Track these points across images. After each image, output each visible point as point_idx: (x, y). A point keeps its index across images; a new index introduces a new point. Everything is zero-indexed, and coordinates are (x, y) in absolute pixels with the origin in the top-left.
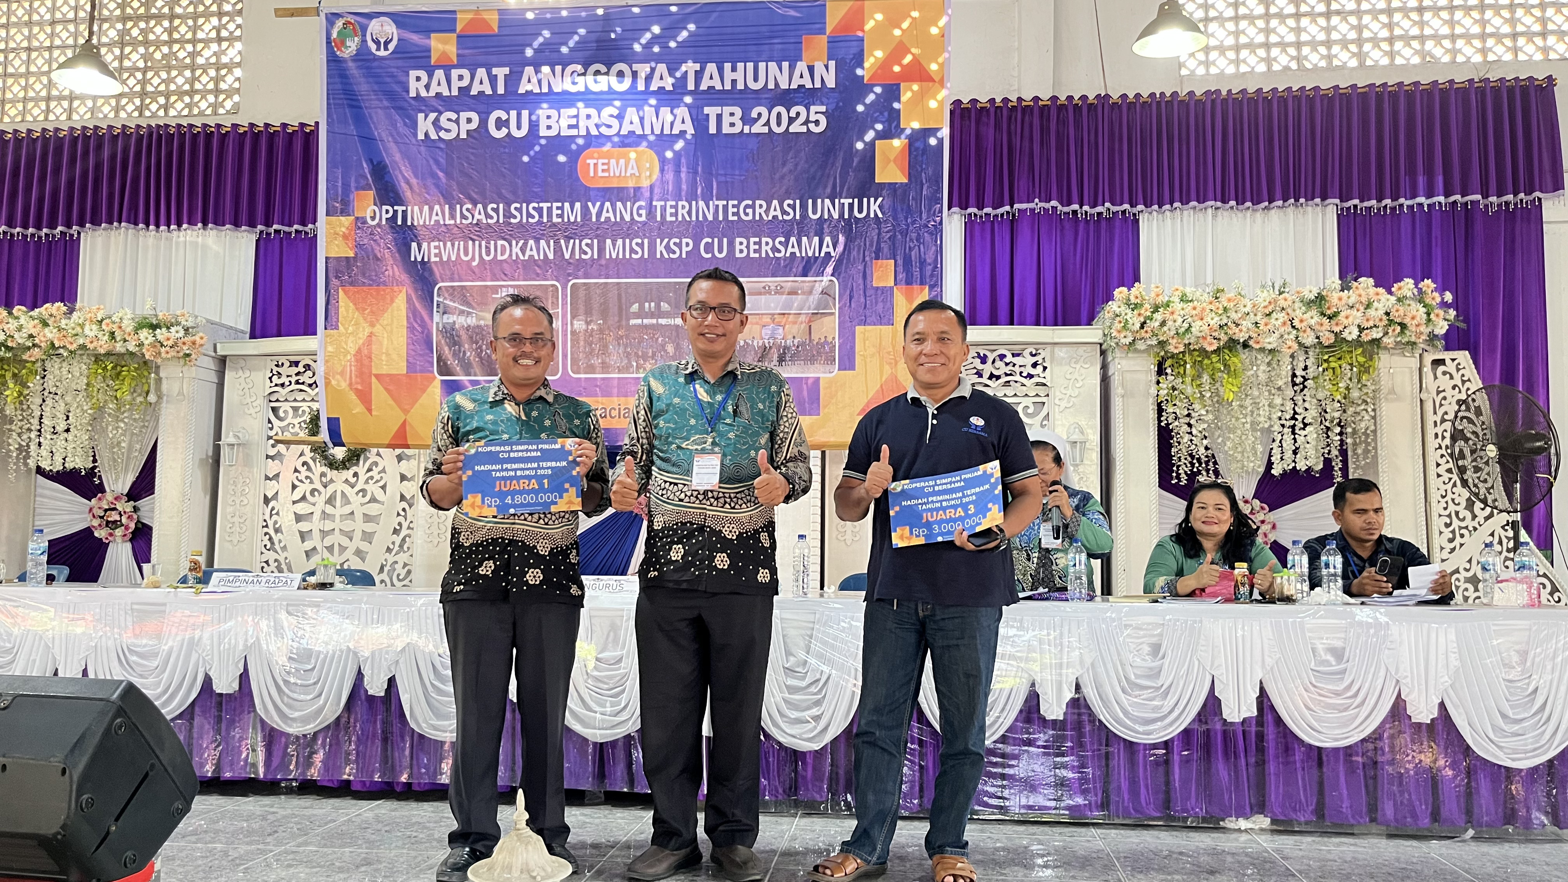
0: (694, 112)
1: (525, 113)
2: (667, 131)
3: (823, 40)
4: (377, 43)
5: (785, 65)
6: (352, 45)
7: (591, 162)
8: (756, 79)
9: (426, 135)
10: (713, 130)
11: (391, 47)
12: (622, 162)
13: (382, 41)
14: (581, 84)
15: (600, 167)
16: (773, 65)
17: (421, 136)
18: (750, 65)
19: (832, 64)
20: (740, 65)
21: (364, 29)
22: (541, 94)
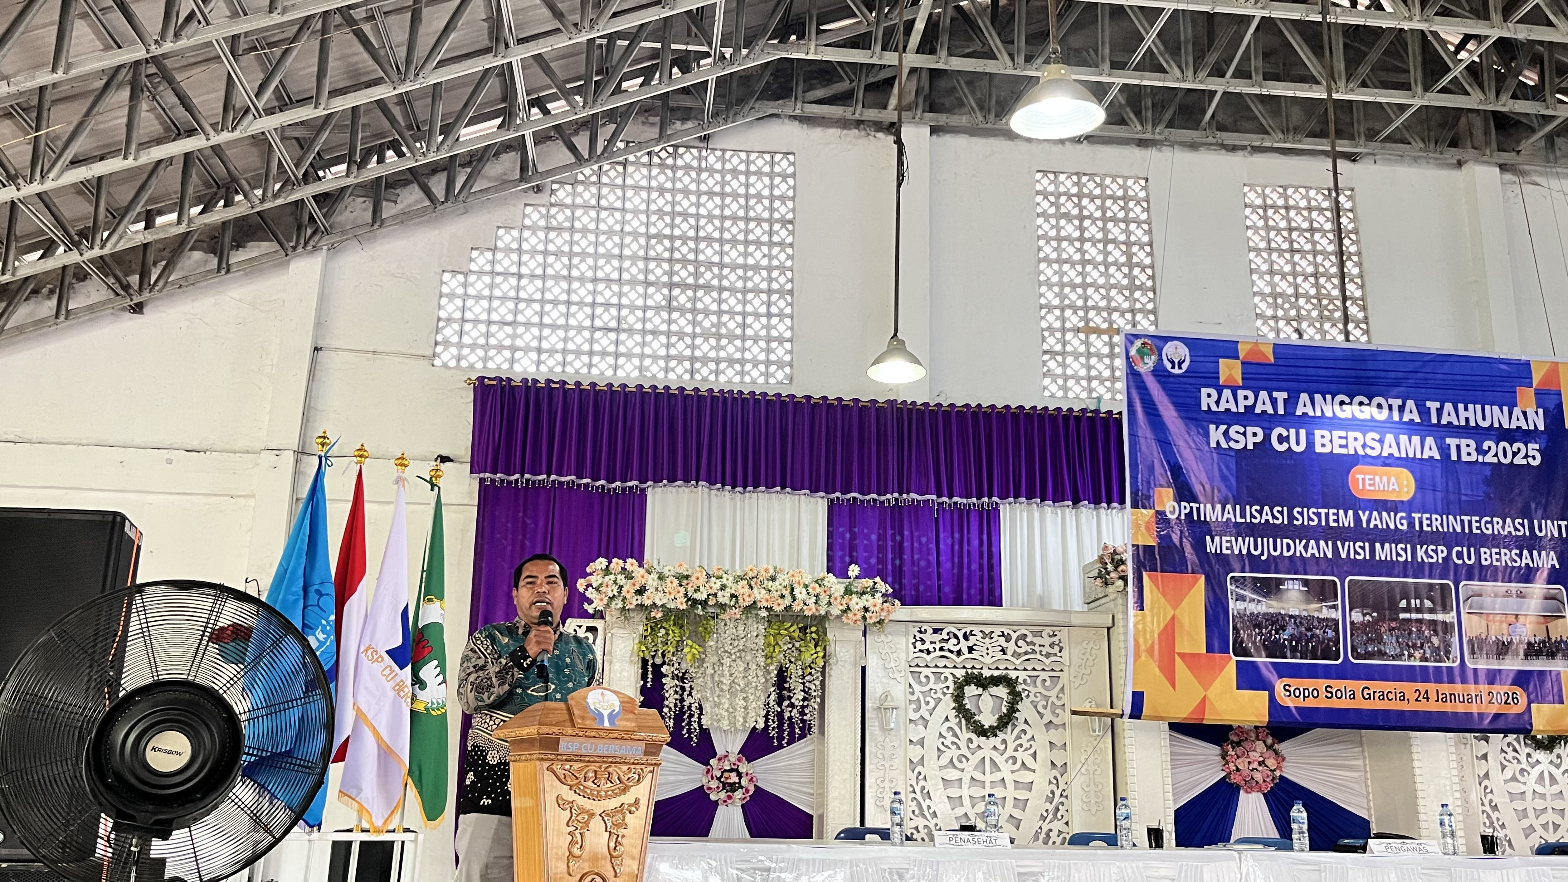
0: (1439, 441)
1: (1303, 432)
2: (1418, 456)
3: (1531, 392)
4: (1173, 363)
5: (1505, 409)
6: (1150, 362)
7: (1360, 477)
8: (1484, 419)
9: (1218, 443)
10: (1454, 457)
11: (1185, 366)
12: (1385, 478)
13: (1176, 361)
14: (1346, 412)
15: (1367, 482)
16: (1496, 408)
17: (1213, 445)
18: (1478, 407)
19: (1541, 411)
20: (1471, 406)
21: (1160, 351)
22: (1315, 417)
